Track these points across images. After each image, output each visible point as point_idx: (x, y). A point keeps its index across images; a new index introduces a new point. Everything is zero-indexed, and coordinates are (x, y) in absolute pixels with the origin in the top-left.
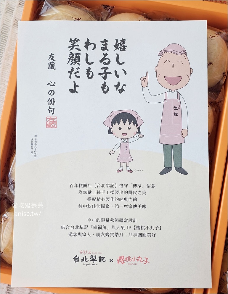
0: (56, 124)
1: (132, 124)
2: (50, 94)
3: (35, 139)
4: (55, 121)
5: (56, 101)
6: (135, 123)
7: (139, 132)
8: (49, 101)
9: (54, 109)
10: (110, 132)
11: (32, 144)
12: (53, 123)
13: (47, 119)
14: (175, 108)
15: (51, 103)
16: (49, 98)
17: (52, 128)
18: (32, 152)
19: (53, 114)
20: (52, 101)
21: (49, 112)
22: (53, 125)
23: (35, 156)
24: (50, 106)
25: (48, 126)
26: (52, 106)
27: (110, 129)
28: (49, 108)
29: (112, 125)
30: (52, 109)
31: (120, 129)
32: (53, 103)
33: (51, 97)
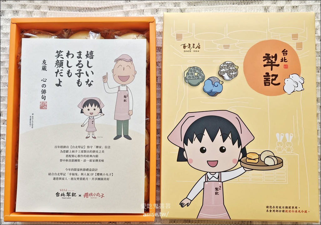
0: (46, 107)
1: (97, 107)
2: (43, 87)
3: (33, 116)
4: (46, 104)
5: (47, 92)
6: (99, 106)
7: (101, 112)
8: (42, 91)
9: (45, 96)
10: (82, 112)
11: (30, 120)
12: (45, 106)
13: (40, 103)
14: (125, 97)
15: (43, 93)
16: (42, 90)
17: (44, 109)
18: (30, 124)
19: (44, 100)
20: (44, 92)
21: (42, 99)
22: (45, 107)
23: (32, 128)
24: (43, 94)
25: (41, 108)
26: (44, 95)
27: (82, 110)
28: (42, 96)
29: (83, 107)
30: (44, 97)
31: (89, 110)
32: (45, 93)
33: (44, 89)
